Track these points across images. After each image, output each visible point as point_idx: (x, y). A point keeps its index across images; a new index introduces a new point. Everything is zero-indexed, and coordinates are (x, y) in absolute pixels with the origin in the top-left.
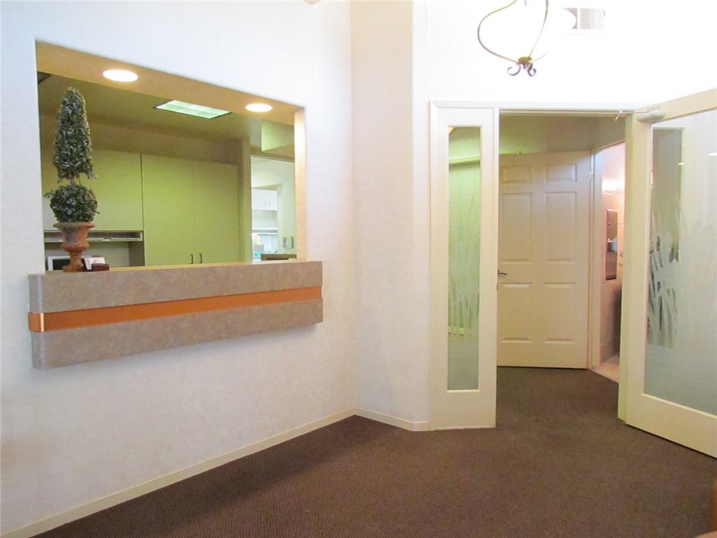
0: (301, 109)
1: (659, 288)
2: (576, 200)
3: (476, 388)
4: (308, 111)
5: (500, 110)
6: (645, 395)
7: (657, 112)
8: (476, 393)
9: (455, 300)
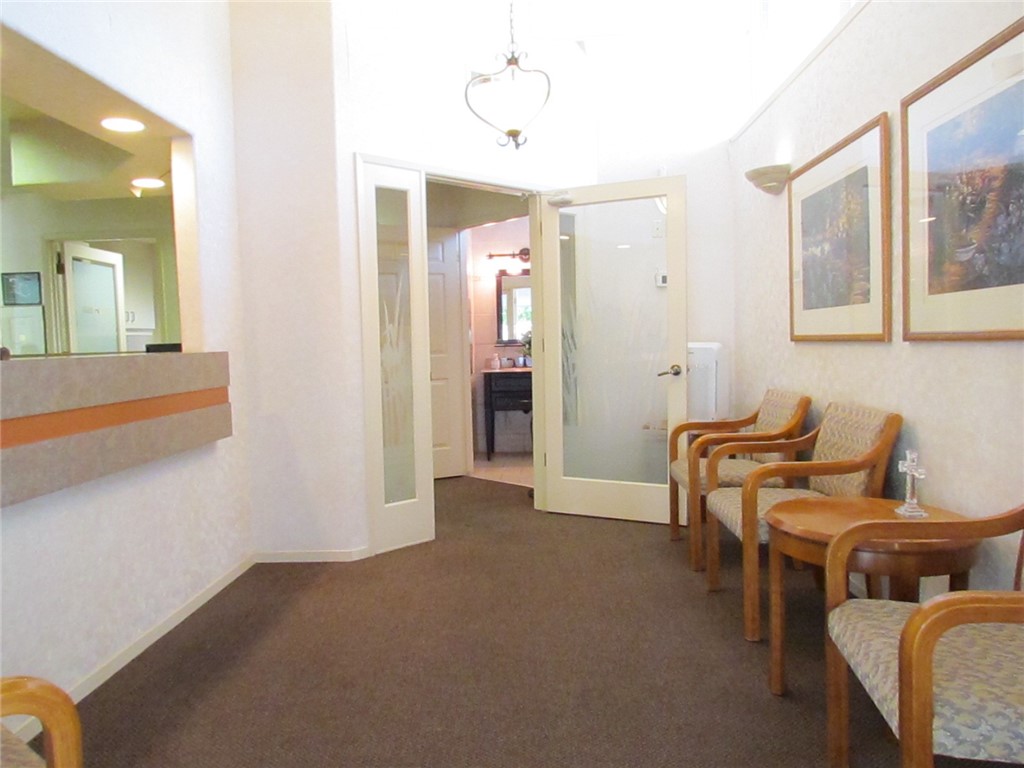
0: (186, 136)
1: (574, 369)
2: (444, 282)
3: (415, 497)
4: (197, 140)
5: (427, 174)
6: (565, 478)
7: (567, 197)
8: (414, 503)
9: (388, 396)
